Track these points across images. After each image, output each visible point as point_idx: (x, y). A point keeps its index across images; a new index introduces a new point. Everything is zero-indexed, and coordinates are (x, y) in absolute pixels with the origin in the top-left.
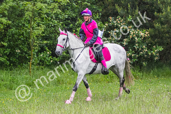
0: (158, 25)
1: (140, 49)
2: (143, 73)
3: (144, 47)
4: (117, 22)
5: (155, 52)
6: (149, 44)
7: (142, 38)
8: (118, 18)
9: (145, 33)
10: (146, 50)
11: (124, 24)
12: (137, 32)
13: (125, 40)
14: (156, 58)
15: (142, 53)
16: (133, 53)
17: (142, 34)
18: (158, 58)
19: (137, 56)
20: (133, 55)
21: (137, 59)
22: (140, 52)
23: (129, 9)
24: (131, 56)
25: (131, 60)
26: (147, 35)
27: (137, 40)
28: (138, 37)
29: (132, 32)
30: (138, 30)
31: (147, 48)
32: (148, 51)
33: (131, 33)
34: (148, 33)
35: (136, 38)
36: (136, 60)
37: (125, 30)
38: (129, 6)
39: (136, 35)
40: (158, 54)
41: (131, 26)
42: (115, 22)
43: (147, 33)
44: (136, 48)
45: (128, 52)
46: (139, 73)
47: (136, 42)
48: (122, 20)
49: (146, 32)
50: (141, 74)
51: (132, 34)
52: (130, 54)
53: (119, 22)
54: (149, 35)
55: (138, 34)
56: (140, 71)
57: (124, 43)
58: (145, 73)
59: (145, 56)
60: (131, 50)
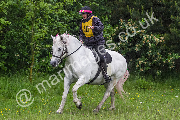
0: (174, 30)
2: (156, 83)
3: (158, 54)
4: (129, 25)
5: (170, 60)
6: (164, 51)
7: (157, 44)
8: (130, 21)
9: (160, 39)
10: (161, 58)
11: (136, 27)
12: (151, 37)
13: (137, 45)
14: (171, 66)
15: (156, 60)
16: (146, 61)
17: (156, 39)
18: (173, 66)
19: (150, 64)
20: (145, 63)
21: (150, 67)
22: (154, 59)
23: (142, 11)
25: (143, 68)
26: (161, 41)
27: (151, 46)
28: (151, 43)
29: (146, 37)
30: (151, 34)
31: (161, 55)
33: (144, 38)
34: (163, 38)
37: (137, 34)
38: (143, 8)
39: (150, 40)
40: (174, 63)
41: (144, 30)
42: (126, 25)
44: (149, 55)
45: (140, 59)
46: (152, 83)
47: (149, 48)
48: (134, 23)
49: (161, 37)
50: (155, 84)
52: (142, 61)
53: (131, 25)
54: (164, 40)
55: (152, 39)
56: (153, 81)
57: (136, 49)
58: (158, 83)
59: (159, 64)
60: (143, 57)
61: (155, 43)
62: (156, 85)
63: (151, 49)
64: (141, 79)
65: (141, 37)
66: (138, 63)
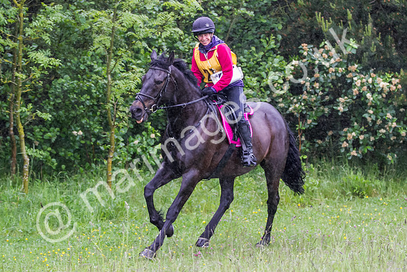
1: (379, 122)
2: (387, 180)
3: (389, 116)
6: (402, 110)
7: (384, 95)
8: (323, 47)
9: (390, 82)
10: (394, 124)
11: (337, 60)
12: (371, 79)
13: (341, 100)
15: (384, 131)
16: (362, 133)
17: (382, 84)
19: (372, 139)
20: (361, 137)
21: (372, 146)
22: (379, 129)
23: (349, 23)
24: (358, 139)
25: (357, 150)
26: (394, 88)
27: (372, 99)
28: (373, 93)
29: (359, 81)
30: (372, 74)
31: (395, 119)
32: (398, 126)
33: (356, 83)
34: (397, 81)
35: (369, 95)
36: (369, 148)
37: (340, 75)
38: (350, 16)
39: (369, 87)
41: (356, 66)
43: (395, 81)
44: (369, 120)
45: (350, 129)
46: (378, 182)
47: (369, 104)
49: (393, 79)
50: (384, 183)
51: (359, 85)
52: (354, 134)
53: (326, 56)
54: (400, 86)
55: (373, 84)
56: (379, 177)
57: (339, 108)
58: (391, 181)
59: (392, 139)
60: (356, 124)
61: (380, 93)
62: (388, 184)
63: (371, 106)
64: (352, 173)
65: (349, 81)
66: (345, 138)
